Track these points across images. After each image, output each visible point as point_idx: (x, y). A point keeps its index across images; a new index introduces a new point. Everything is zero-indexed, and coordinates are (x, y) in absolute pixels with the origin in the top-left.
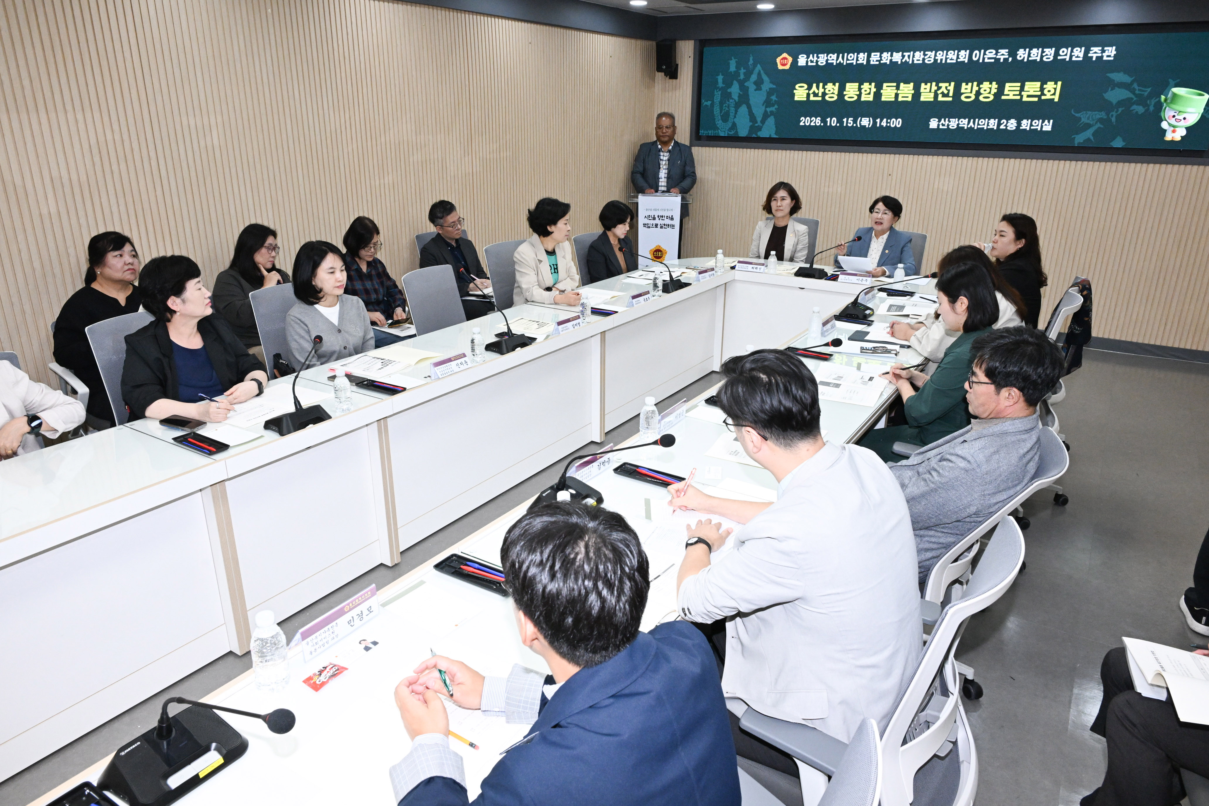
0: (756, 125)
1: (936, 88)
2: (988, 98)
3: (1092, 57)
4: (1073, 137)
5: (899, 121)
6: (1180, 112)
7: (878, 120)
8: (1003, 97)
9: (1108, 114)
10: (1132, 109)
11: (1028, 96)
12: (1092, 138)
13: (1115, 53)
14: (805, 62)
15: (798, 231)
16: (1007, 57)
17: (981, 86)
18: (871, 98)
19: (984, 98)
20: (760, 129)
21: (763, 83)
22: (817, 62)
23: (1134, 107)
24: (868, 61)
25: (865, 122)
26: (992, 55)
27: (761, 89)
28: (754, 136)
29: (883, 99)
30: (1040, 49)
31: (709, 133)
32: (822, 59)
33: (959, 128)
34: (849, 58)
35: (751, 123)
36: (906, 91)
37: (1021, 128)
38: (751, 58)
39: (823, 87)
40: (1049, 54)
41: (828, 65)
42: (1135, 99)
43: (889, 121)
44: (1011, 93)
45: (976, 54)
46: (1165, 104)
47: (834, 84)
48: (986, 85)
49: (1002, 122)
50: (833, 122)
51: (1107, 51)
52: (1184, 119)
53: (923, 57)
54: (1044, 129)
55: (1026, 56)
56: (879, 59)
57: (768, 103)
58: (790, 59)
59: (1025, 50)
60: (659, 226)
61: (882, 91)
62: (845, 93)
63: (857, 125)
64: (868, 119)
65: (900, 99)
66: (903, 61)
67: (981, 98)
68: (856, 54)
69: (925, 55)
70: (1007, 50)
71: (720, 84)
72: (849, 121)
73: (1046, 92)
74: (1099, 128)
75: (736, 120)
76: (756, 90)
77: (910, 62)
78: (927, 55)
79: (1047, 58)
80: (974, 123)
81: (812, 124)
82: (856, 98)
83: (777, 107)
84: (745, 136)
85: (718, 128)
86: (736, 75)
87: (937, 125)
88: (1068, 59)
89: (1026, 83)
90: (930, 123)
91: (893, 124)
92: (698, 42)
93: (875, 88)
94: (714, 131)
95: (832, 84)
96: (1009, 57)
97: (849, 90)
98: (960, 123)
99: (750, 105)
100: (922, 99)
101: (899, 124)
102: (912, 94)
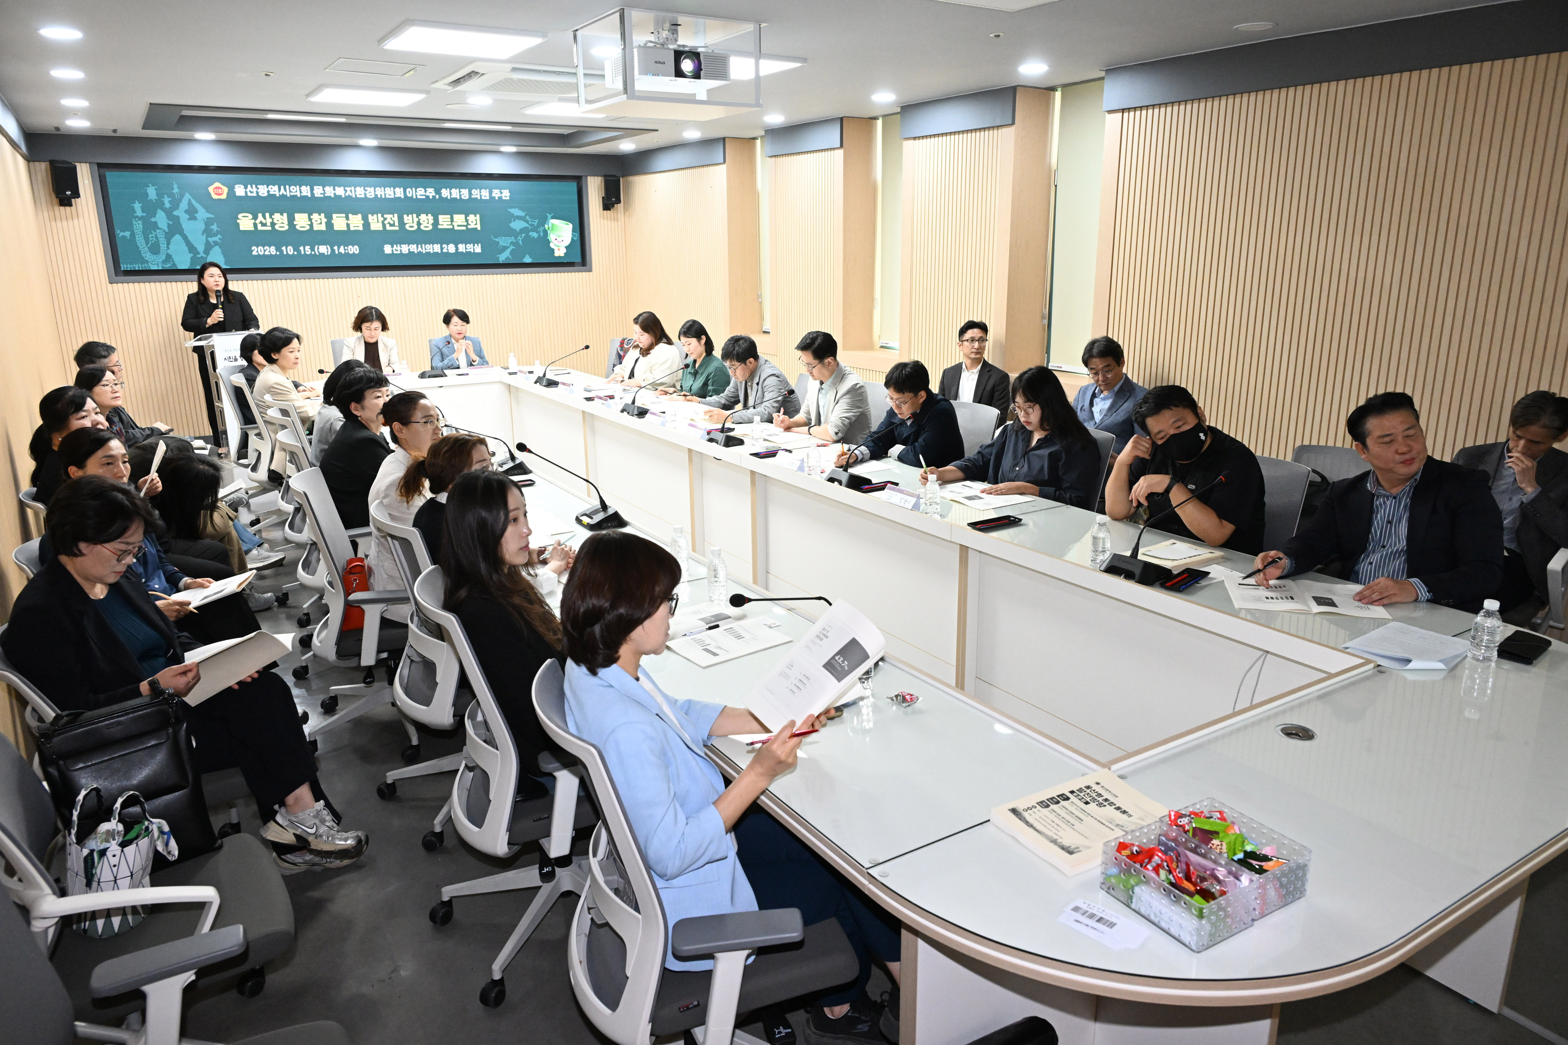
0: (199, 256)
1: (382, 219)
2: (428, 227)
3: (495, 197)
4: (496, 256)
5: (356, 248)
6: (559, 236)
7: (336, 248)
8: (440, 227)
9: (516, 238)
11: (458, 226)
13: (509, 194)
14: (244, 193)
16: (434, 194)
17: (420, 217)
18: (323, 227)
19: (425, 227)
21: (196, 212)
22: (257, 192)
23: (531, 233)
24: (312, 193)
25: (323, 249)
26: (422, 193)
27: (195, 219)
29: (336, 228)
30: (458, 190)
31: (134, 267)
32: (263, 191)
33: (411, 253)
34: (292, 190)
35: (192, 255)
36: (356, 222)
37: (459, 251)
38: (175, 186)
39: (271, 217)
41: (271, 196)
42: (530, 227)
43: (346, 248)
44: (445, 224)
46: (549, 231)
47: (282, 214)
48: (423, 217)
49: (443, 247)
50: (290, 250)
51: (503, 193)
52: (562, 241)
53: (364, 192)
54: (476, 251)
56: (323, 192)
57: (207, 232)
59: (446, 190)
61: (333, 221)
63: (315, 252)
64: (325, 247)
65: (352, 228)
66: (347, 194)
67: (422, 227)
68: (298, 187)
69: (365, 190)
70: (433, 190)
71: (139, 213)
72: (306, 249)
73: (470, 222)
75: (170, 252)
76: (189, 219)
77: (354, 196)
78: (367, 190)
79: (464, 197)
80: (422, 248)
81: (267, 253)
82: (308, 228)
83: (221, 237)
84: (186, 268)
85: (147, 262)
86: (159, 204)
87: (391, 251)
88: (479, 198)
89: (454, 216)
90: (384, 249)
91: (351, 251)
92: (94, 166)
93: (325, 218)
94: (141, 265)
95: (279, 214)
96: (436, 195)
97: (299, 220)
98: (410, 248)
99: (185, 235)
100: (372, 228)
101: (356, 251)
102: (362, 224)
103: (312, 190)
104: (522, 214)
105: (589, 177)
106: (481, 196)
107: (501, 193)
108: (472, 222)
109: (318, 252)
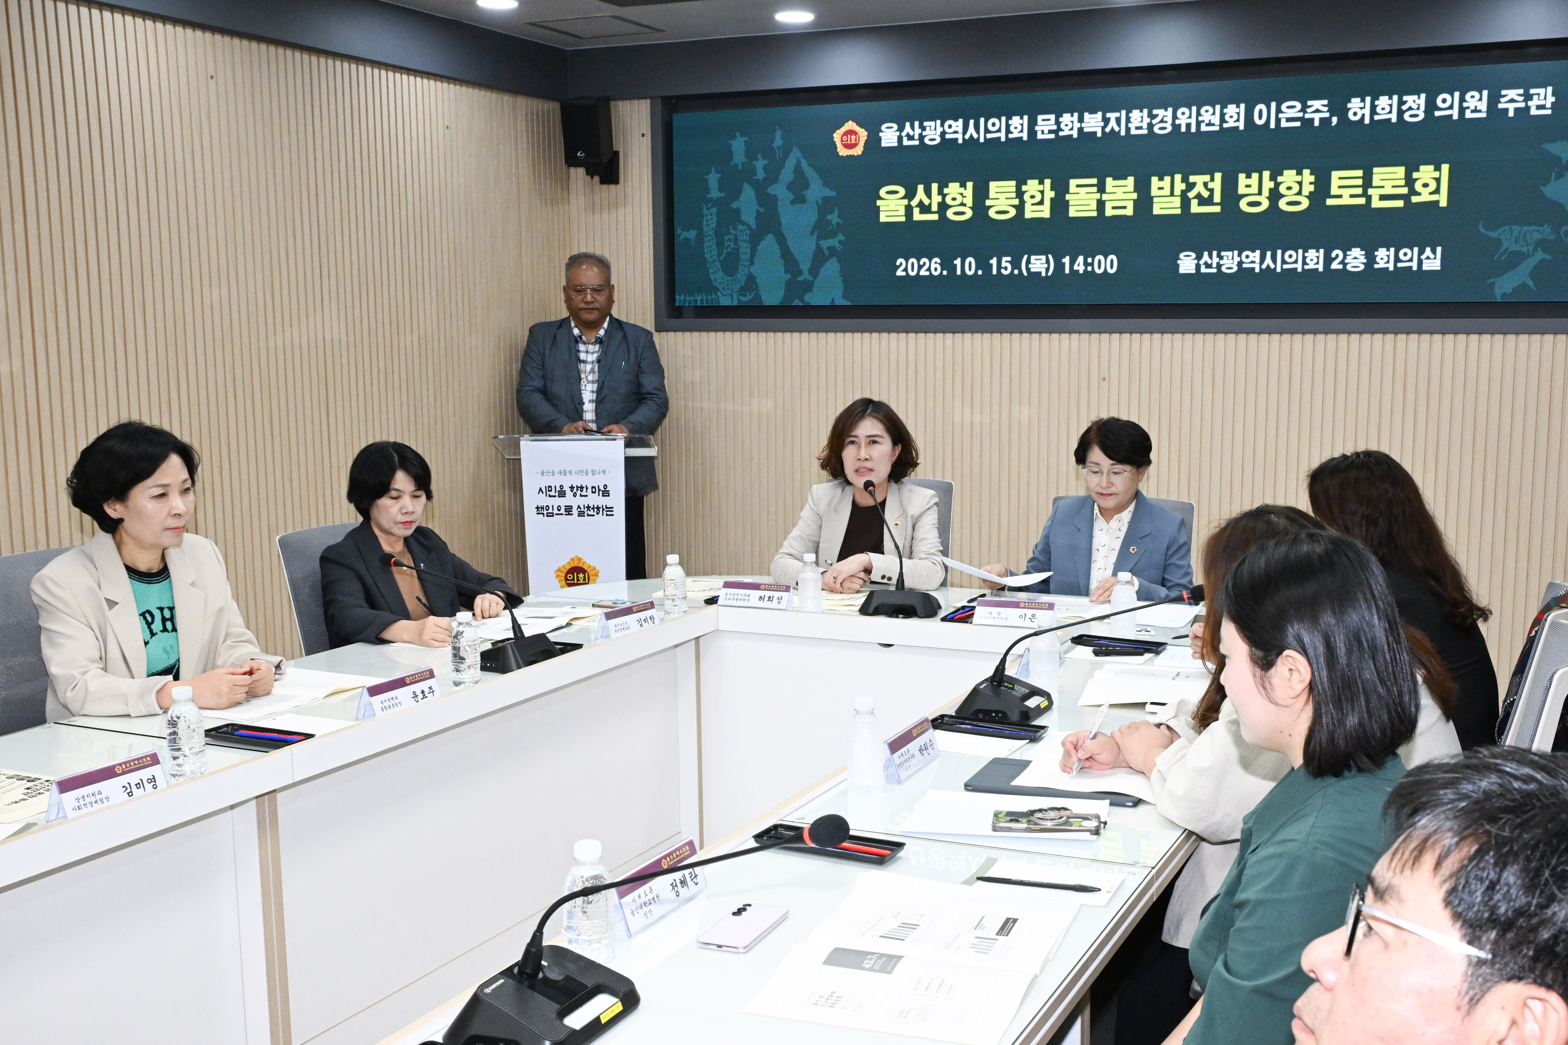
0: (800, 279)
1: (1183, 186)
2: (1298, 203)
3: (1507, 110)
4: (1491, 281)
5: (1112, 261)
7: (1066, 260)
8: (1330, 202)
9: (1557, 230)
11: (1383, 198)
12: (1530, 283)
13: (1553, 99)
14: (896, 139)
16: (1327, 115)
17: (1280, 179)
18: (1045, 212)
19: (1290, 203)
20: (808, 287)
21: (807, 186)
22: (921, 138)
24: (1032, 132)
25: (1039, 264)
26: (1294, 113)
27: (803, 201)
28: (797, 302)
29: (1073, 213)
30: (1395, 97)
31: (696, 301)
32: (933, 132)
33: (1243, 272)
34: (990, 127)
35: (789, 276)
36: (1120, 195)
37: (1376, 266)
38: (778, 135)
39: (940, 192)
40: (1415, 106)
41: (946, 143)
43: (1090, 260)
44: (1346, 192)
45: (1261, 112)
47: (963, 185)
48: (1289, 177)
49: (1333, 255)
50: (969, 266)
51: (1535, 97)
53: (1148, 120)
54: (1425, 267)
55: (1367, 112)
56: (1055, 127)
57: (822, 229)
58: (863, 134)
59: (1363, 100)
60: (575, 511)
61: (1068, 197)
62: (988, 203)
63: (1020, 271)
64: (1043, 257)
65: (1109, 212)
66: (1108, 130)
67: (1282, 204)
68: (1004, 119)
69: (1152, 116)
70: (1326, 102)
71: (715, 193)
72: (1004, 264)
73: (1418, 186)
75: (754, 270)
76: (793, 202)
77: (1123, 133)
78: (1157, 116)
79: (1412, 116)
80: (1274, 259)
81: (923, 272)
82: (1013, 212)
83: (843, 238)
84: (777, 303)
85: (716, 289)
86: (748, 171)
87: (1194, 267)
88: (1455, 117)
89: (1375, 170)
90: (1179, 262)
91: (1099, 267)
92: (659, 102)
93: (1052, 190)
94: (707, 295)
95: (958, 184)
96: (1331, 116)
97: (997, 196)
98: (1244, 259)
99: (783, 235)
100: (1157, 210)
101: (1112, 267)
102: (1134, 200)
103: (1033, 123)
107: (1528, 97)
108: (1426, 185)
109: (1028, 269)
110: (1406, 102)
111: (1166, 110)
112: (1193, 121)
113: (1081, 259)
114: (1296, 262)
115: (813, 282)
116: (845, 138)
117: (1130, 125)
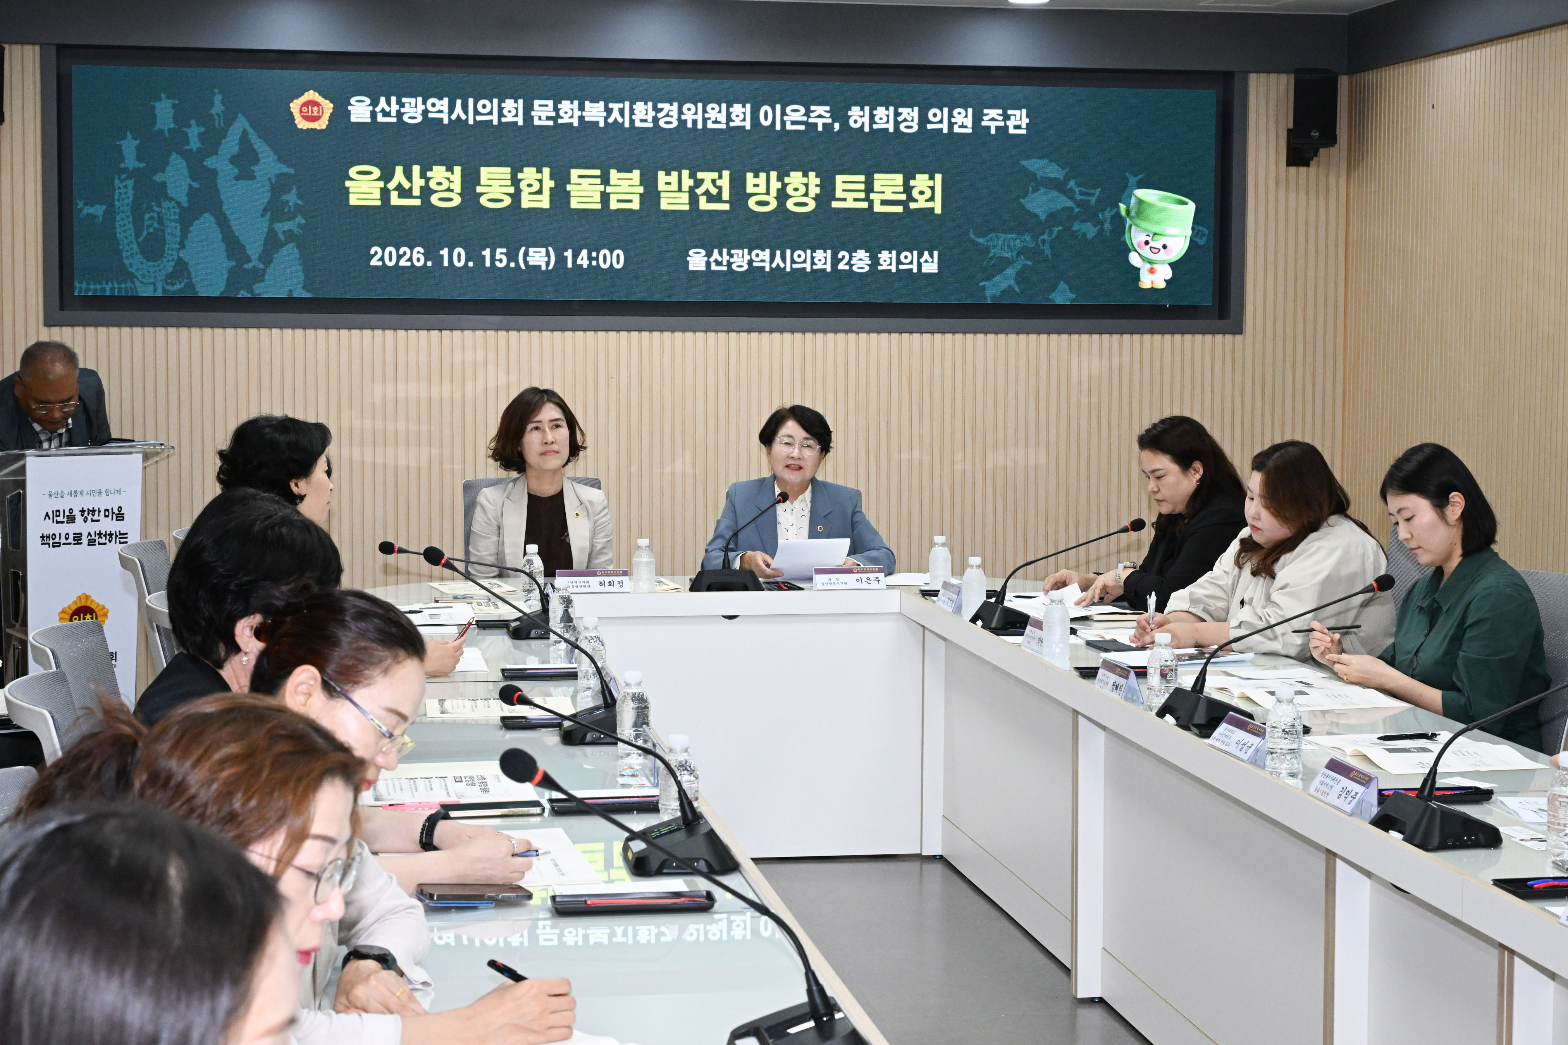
0: (247, 266)
1: (691, 182)
2: (805, 204)
3: (989, 128)
4: (982, 283)
5: (618, 256)
6: (1155, 234)
7: (569, 254)
8: (835, 204)
9: (1035, 239)
10: (1075, 227)
11: (884, 202)
12: (1015, 286)
13: (1027, 121)
14: (369, 115)
15: (590, 502)
16: (829, 121)
17: (787, 180)
18: (544, 202)
19: (797, 204)
20: (258, 276)
21: (256, 160)
22: (399, 115)
23: (1079, 225)
24: (528, 118)
25: (538, 257)
26: (799, 117)
27: (252, 177)
28: (243, 293)
29: (574, 204)
30: (892, 109)
31: (103, 290)
32: (413, 110)
33: (753, 270)
34: (480, 109)
35: (232, 263)
36: (626, 190)
37: (880, 268)
38: (218, 99)
39: (423, 175)
40: (910, 119)
41: (429, 123)
42: (1077, 209)
43: (594, 254)
44: (850, 196)
45: (766, 113)
46: (1128, 219)
47: (450, 169)
48: (795, 179)
49: (840, 256)
50: (459, 257)
51: (1012, 118)
52: (1165, 247)
54: (924, 270)
55: (866, 120)
56: (553, 114)
57: (275, 211)
58: (328, 107)
59: (862, 109)
60: (85, 540)
61: (569, 187)
62: (479, 189)
63: (517, 264)
64: (543, 250)
65: (614, 205)
66: (611, 120)
67: (790, 205)
68: (495, 101)
69: (657, 110)
70: (828, 108)
71: (131, 161)
72: (498, 256)
73: (915, 194)
74: (1025, 266)
75: (185, 254)
76: (237, 178)
77: (627, 125)
78: (662, 110)
79: (907, 127)
80: (784, 259)
81: (403, 263)
82: (508, 201)
83: (303, 221)
84: (216, 294)
85: (132, 277)
86: (178, 139)
87: (704, 264)
88: (945, 131)
89: (876, 176)
90: (688, 259)
91: (605, 262)
92: (53, 51)
93: (551, 179)
94: (119, 283)
95: (444, 168)
96: (834, 121)
97: (489, 182)
98: (754, 258)
99: (224, 215)
100: (664, 206)
101: (618, 262)
102: (641, 194)
103: (528, 109)
104: (1057, 172)
105: (1253, 77)
106: (951, 125)
107: (1007, 117)
108: (922, 193)
109: (526, 262)
110: (901, 114)
111: (671, 105)
112: (699, 117)
113: (584, 253)
114: (805, 262)
115: (264, 272)
116: (305, 109)
117: (634, 117)
